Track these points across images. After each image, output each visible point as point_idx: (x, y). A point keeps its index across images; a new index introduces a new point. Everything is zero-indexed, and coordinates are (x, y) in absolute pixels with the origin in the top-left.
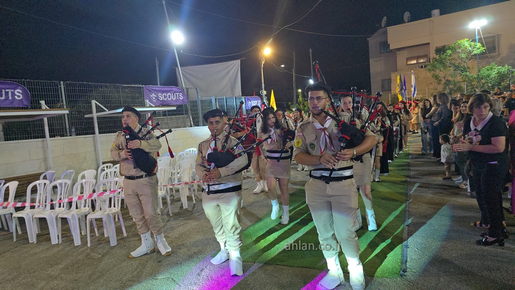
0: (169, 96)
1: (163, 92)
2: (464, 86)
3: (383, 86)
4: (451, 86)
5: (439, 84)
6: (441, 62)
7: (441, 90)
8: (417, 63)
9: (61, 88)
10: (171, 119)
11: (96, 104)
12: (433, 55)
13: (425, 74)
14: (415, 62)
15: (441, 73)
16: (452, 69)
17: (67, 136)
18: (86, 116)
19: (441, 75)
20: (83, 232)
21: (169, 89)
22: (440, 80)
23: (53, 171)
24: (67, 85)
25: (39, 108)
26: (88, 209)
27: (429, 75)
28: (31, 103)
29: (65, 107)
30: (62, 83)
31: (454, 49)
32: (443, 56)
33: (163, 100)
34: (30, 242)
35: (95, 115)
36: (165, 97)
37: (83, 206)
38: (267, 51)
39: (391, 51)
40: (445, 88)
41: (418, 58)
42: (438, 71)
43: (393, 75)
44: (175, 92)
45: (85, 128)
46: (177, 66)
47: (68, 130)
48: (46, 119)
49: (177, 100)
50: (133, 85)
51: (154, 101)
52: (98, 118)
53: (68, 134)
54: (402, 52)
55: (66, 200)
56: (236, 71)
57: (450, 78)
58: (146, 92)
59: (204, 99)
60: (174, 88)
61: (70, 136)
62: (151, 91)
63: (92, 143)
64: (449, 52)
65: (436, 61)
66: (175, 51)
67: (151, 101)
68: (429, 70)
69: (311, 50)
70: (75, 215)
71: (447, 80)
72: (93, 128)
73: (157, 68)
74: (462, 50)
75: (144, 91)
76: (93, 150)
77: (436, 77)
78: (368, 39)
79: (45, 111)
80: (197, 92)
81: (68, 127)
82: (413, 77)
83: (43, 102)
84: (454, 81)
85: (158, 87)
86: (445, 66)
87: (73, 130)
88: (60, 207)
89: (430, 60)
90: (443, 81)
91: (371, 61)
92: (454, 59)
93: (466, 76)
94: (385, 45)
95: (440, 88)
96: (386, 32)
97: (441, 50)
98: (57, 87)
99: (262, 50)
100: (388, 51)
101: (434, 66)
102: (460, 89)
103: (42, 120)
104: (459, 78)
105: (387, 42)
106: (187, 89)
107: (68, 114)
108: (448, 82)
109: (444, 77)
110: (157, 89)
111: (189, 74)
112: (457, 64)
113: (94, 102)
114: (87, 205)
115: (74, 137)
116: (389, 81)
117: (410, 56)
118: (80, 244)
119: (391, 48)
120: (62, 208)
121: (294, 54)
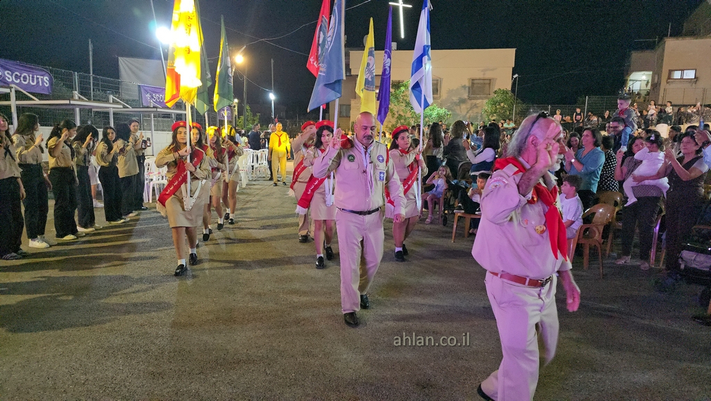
4: (402, 121)
6: (396, 97)
7: (394, 123)
16: (404, 105)
22: (394, 114)
32: (397, 92)
38: (239, 59)
39: (352, 77)
40: (397, 122)
43: (353, 103)
48: (78, 109)
57: (402, 113)
64: (403, 89)
69: (272, 61)
73: (91, 53)
86: (398, 101)
92: (406, 95)
95: (393, 121)
98: (72, 76)
99: (233, 57)
104: (408, 115)
105: (349, 66)
108: (400, 117)
116: (349, 106)
119: (352, 73)
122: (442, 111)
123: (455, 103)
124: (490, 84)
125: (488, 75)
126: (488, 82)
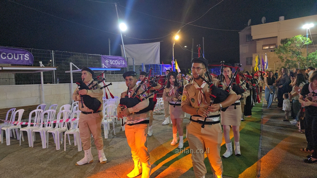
0: (116, 62)
1: (113, 59)
2: (298, 64)
3: (247, 62)
4: (290, 64)
5: (282, 62)
6: (284, 48)
8: (269, 49)
9: (52, 54)
10: (117, 76)
11: (72, 65)
12: (279, 44)
13: (274, 55)
14: (268, 48)
15: (284, 55)
16: (291, 53)
17: (54, 83)
18: (66, 72)
20: (61, 142)
21: (117, 58)
22: (283, 60)
23: (45, 104)
24: (55, 53)
25: (38, 65)
26: (65, 128)
27: (276, 56)
28: (34, 63)
29: (54, 66)
30: (53, 51)
31: (292, 41)
32: (285, 45)
33: (112, 64)
34: (30, 146)
35: (71, 71)
36: (114, 63)
37: (62, 126)
38: (177, 37)
39: (253, 40)
40: (286, 65)
41: (269, 45)
42: (282, 54)
43: (254, 55)
44: (120, 60)
45: (65, 79)
46: (122, 44)
47: (55, 80)
48: (42, 73)
49: (121, 65)
50: (95, 55)
51: (107, 65)
52: (73, 73)
53: (55, 82)
54: (259, 41)
55: (53, 122)
56: (157, 49)
58: (102, 59)
59: (137, 64)
60: (120, 58)
61: (56, 83)
62: (105, 59)
63: (69, 88)
64: (289, 42)
65: (281, 48)
66: (121, 35)
67: (105, 65)
68: (277, 53)
69: (203, 38)
70: (58, 131)
71: (288, 60)
72: (70, 79)
73: (109, 45)
74: (298, 42)
75: (102, 58)
76: (69, 93)
77: (281, 57)
78: (239, 33)
79: (42, 68)
80: (133, 60)
81: (55, 78)
82: (266, 57)
83: (41, 62)
84: (292, 60)
85: (110, 56)
86: (286, 51)
87: (58, 80)
88: (48, 126)
89: (277, 47)
90: (285, 60)
91: (240, 46)
92: (292, 47)
93: (300, 57)
94: (250, 36)
95: (283, 64)
96: (250, 29)
97: (284, 41)
98: (50, 53)
99: (174, 37)
100: (251, 40)
101: (279, 51)
102: (295, 66)
103: (40, 73)
104: (295, 59)
105: (251, 35)
106: (127, 58)
107: (55, 70)
109: (286, 58)
110: (109, 57)
111: (128, 49)
112: (294, 50)
113: (71, 64)
114: (65, 126)
115: (58, 84)
116: (251, 59)
117: (265, 44)
118: (59, 149)
119: (253, 38)
120: (49, 127)
121: (193, 40)
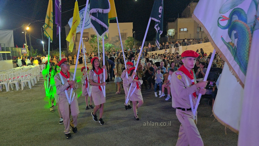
6: (93, 40)
7: (94, 50)
8: (84, 39)
12: (90, 38)
13: (88, 44)
19: (93, 45)
38: (28, 28)
42: (92, 44)
64: (95, 37)
90: (94, 47)
93: (101, 46)
97: (93, 36)
99: (25, 28)
109: (94, 46)
122: (111, 45)
123: (114, 42)
124: (125, 35)
125: (125, 32)
126: (125, 34)
